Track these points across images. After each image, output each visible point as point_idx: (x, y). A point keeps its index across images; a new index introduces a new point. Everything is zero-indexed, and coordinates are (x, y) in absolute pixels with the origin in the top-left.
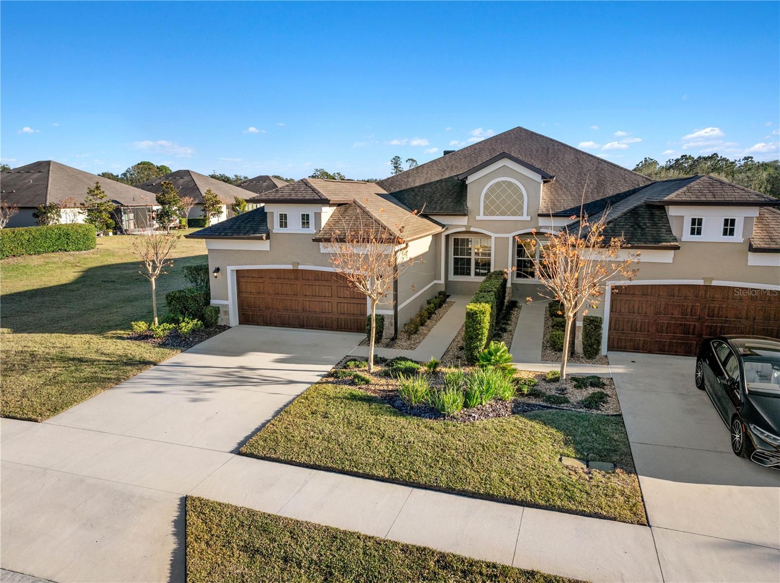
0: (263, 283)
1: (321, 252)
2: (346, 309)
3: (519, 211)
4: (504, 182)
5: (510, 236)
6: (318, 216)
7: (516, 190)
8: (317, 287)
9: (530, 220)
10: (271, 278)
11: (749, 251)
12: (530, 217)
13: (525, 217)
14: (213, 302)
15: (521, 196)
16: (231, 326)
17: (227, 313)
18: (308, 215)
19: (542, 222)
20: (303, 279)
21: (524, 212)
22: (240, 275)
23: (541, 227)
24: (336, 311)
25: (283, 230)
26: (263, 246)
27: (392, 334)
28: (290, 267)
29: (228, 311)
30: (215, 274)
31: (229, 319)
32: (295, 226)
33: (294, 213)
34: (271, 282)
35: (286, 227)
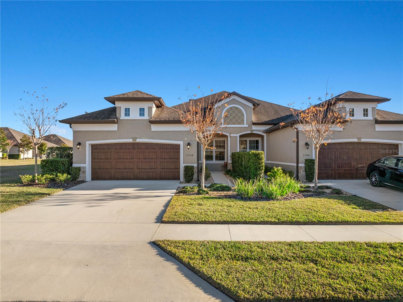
0: (110, 152)
1: (152, 130)
2: (165, 166)
3: (242, 122)
4: (234, 107)
5: (238, 135)
6: (150, 109)
7: (240, 111)
8: (147, 153)
9: (248, 127)
10: (116, 149)
11: (376, 124)
12: (248, 125)
13: (245, 125)
14: (74, 165)
15: (243, 115)
16: (86, 181)
17: (84, 172)
18: (144, 109)
19: (254, 128)
20: (138, 149)
21: (245, 123)
22: (94, 147)
23: (254, 130)
24: (159, 168)
25: (127, 118)
26: (114, 127)
27: (196, 178)
28: (131, 141)
29: (85, 171)
30: (78, 146)
31: (85, 176)
32: (135, 115)
33: (135, 107)
34: (116, 151)
35: (129, 115)
